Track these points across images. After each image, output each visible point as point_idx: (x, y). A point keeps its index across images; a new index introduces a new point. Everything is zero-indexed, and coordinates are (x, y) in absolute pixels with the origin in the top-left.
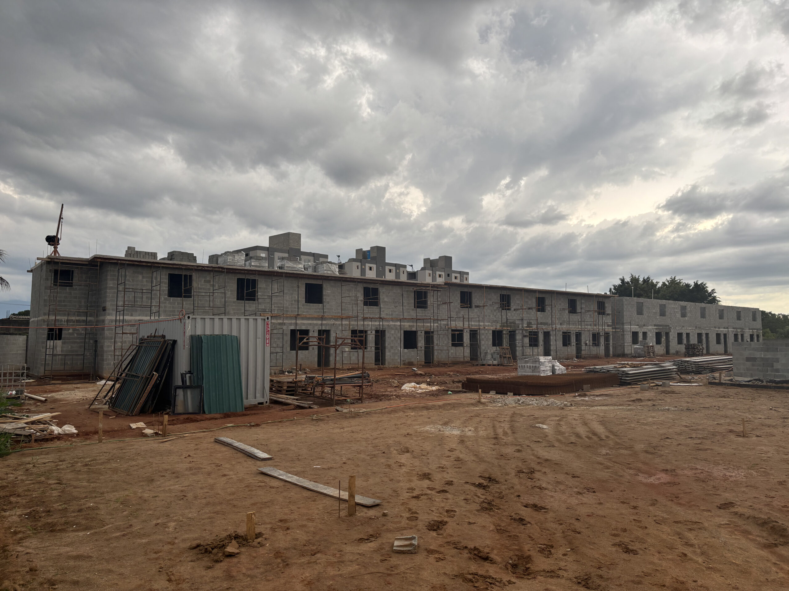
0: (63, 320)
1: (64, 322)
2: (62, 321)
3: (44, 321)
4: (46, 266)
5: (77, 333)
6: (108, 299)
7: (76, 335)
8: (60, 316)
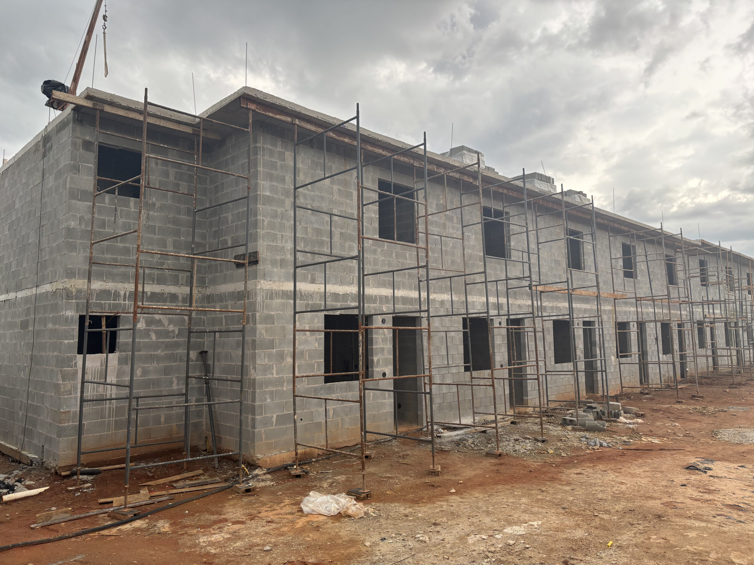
0: (122, 293)
1: (124, 300)
2: (119, 295)
3: (68, 295)
4: (74, 131)
5: (157, 332)
6: (261, 232)
7: (154, 337)
8: (114, 281)
